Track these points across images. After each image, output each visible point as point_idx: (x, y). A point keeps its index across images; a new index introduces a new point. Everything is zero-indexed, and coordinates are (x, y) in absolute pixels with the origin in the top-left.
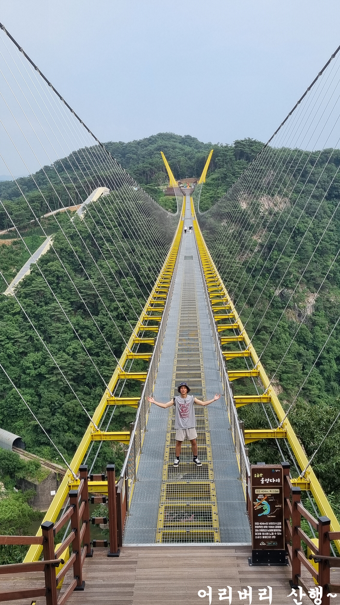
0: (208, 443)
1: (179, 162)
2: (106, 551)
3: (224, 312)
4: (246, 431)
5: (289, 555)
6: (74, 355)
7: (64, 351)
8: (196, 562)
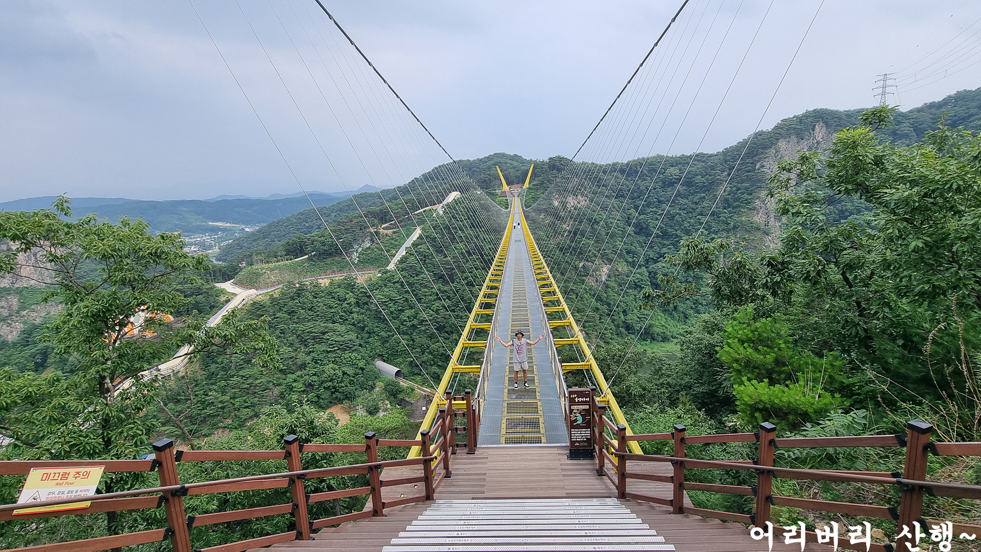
0: (535, 373)
1: (510, 173)
2: (466, 450)
3: (544, 279)
4: (563, 364)
5: (596, 452)
6: (437, 311)
7: (430, 309)
8: (530, 458)
